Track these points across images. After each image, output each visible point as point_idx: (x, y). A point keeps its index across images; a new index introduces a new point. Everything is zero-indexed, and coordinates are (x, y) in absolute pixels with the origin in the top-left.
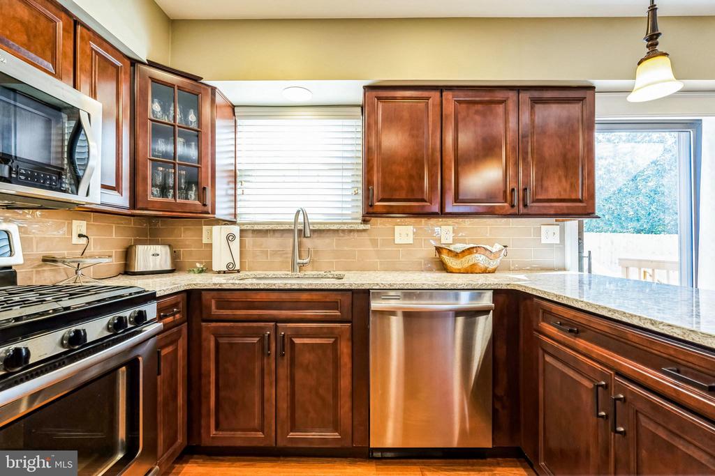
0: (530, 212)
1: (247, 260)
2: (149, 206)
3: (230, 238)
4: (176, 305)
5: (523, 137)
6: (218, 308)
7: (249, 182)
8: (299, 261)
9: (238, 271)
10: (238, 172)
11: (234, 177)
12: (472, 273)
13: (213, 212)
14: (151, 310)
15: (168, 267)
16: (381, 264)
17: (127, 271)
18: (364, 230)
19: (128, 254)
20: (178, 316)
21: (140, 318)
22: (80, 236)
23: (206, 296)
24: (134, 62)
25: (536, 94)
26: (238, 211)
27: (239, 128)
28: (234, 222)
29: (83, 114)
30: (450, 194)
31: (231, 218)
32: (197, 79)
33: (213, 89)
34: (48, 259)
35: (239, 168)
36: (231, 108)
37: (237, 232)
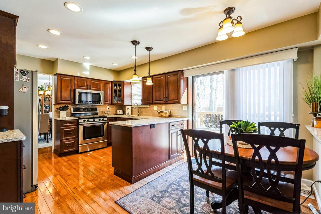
1: (133, 113)
2: (114, 104)
3: (129, 109)
4: (113, 119)
8: (138, 113)
9: (130, 115)
11: (132, 96)
13: (124, 104)
14: (105, 119)
15: (122, 114)
18: (149, 107)
19: (116, 112)
20: (113, 121)
21: (103, 120)
22: (108, 108)
23: (117, 118)
24: (111, 82)
25: (169, 74)
26: (133, 103)
28: (131, 105)
29: (101, 94)
30: (154, 99)
31: (131, 104)
32: (121, 81)
33: (124, 82)
34: (102, 112)
35: (133, 94)
36: (130, 83)
37: (130, 107)
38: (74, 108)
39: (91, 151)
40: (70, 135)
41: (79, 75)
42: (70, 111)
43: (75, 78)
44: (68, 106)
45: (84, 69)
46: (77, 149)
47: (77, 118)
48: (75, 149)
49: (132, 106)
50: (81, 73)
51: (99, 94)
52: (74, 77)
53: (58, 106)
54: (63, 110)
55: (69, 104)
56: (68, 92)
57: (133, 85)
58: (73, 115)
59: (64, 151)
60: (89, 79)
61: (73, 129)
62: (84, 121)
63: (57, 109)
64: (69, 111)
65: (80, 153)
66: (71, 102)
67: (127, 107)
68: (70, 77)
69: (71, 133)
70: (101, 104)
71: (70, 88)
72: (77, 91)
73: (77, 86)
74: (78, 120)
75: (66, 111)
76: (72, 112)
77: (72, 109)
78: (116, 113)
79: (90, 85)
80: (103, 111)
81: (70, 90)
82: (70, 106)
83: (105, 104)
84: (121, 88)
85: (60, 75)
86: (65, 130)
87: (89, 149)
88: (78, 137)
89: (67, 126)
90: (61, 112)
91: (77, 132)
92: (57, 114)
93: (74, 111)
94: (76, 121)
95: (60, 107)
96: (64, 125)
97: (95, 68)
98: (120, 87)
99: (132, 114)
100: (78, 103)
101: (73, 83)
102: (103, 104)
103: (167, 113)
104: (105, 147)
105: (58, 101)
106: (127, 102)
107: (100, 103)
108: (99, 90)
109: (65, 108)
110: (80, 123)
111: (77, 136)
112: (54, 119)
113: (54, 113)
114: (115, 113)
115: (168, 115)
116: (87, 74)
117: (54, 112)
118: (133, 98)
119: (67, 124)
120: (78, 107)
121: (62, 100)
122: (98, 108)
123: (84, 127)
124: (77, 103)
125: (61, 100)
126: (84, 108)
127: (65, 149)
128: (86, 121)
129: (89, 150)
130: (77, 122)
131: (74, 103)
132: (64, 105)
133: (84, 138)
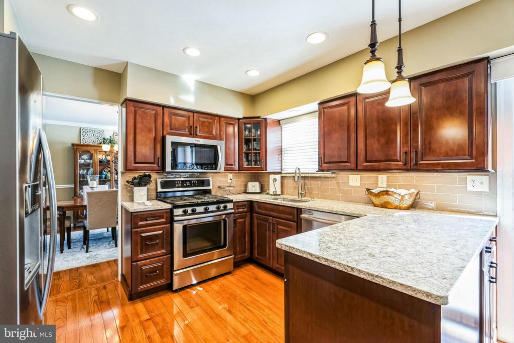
0: (419, 168)
1: (285, 190)
2: (244, 169)
3: (275, 180)
4: (245, 205)
5: (413, 114)
6: (258, 209)
7: (287, 153)
8: (301, 192)
9: (279, 195)
10: (283, 150)
11: (281, 151)
12: (386, 208)
13: (266, 170)
14: (230, 206)
16: (342, 197)
17: (246, 192)
18: (333, 177)
19: (246, 186)
20: (245, 209)
21: (225, 207)
22: (231, 179)
23: (254, 203)
24: (239, 119)
25: (425, 80)
26: (283, 167)
27: (283, 129)
28: (281, 173)
29: (219, 147)
30: (362, 157)
31: (279, 171)
32: (259, 117)
33: (266, 119)
34: (220, 187)
35: (283, 147)
36: (279, 122)
37: (278, 177)
38: (164, 180)
39: (199, 283)
40: (153, 247)
41: (172, 102)
42: (154, 187)
43: (165, 109)
44: (150, 176)
45: (184, 89)
46: (169, 282)
47: (169, 206)
48: (164, 280)
49: (283, 175)
50: (177, 99)
51: (215, 148)
52: (164, 107)
53: (130, 176)
54: (139, 184)
55: (153, 170)
56: (150, 143)
57: (283, 127)
58: (160, 197)
59: (141, 287)
60: (194, 112)
61: (161, 232)
62: (185, 212)
63: (127, 182)
64: (152, 185)
65: (176, 291)
66: (155, 165)
67: (272, 177)
68: (155, 107)
69: (157, 243)
70: (218, 170)
71: (154, 135)
72: (170, 139)
73: (169, 128)
74: (171, 210)
75: (145, 188)
76: (160, 190)
77: (159, 181)
78: (246, 190)
79: (196, 127)
80: (220, 185)
81: (155, 139)
82: (154, 176)
83: (226, 169)
84: (259, 133)
85: (132, 103)
86: (143, 235)
87: (196, 279)
88: (171, 252)
89: (147, 225)
90: (136, 189)
91: (169, 238)
92: (129, 195)
93: (162, 187)
94: (167, 212)
95: (135, 178)
96: (140, 223)
97: (205, 87)
98: (256, 130)
99: (282, 193)
100: (172, 169)
101: (159, 122)
102: (223, 170)
103: (406, 197)
104: (230, 273)
105: (128, 164)
106: (272, 165)
107: (216, 169)
108: (215, 138)
109: (143, 181)
110: (176, 218)
111: (169, 248)
112: (122, 206)
113: (122, 192)
114: (243, 188)
115: (408, 202)
116: (189, 100)
117: (122, 189)
118: (284, 155)
119: (147, 220)
120: (171, 178)
121: (137, 160)
122: (210, 179)
123: (185, 227)
124: (168, 168)
125: (135, 163)
126: (182, 179)
127: (142, 284)
128: (189, 212)
129: (195, 282)
130: (169, 215)
131: (163, 168)
132: (141, 173)
133: (185, 255)
